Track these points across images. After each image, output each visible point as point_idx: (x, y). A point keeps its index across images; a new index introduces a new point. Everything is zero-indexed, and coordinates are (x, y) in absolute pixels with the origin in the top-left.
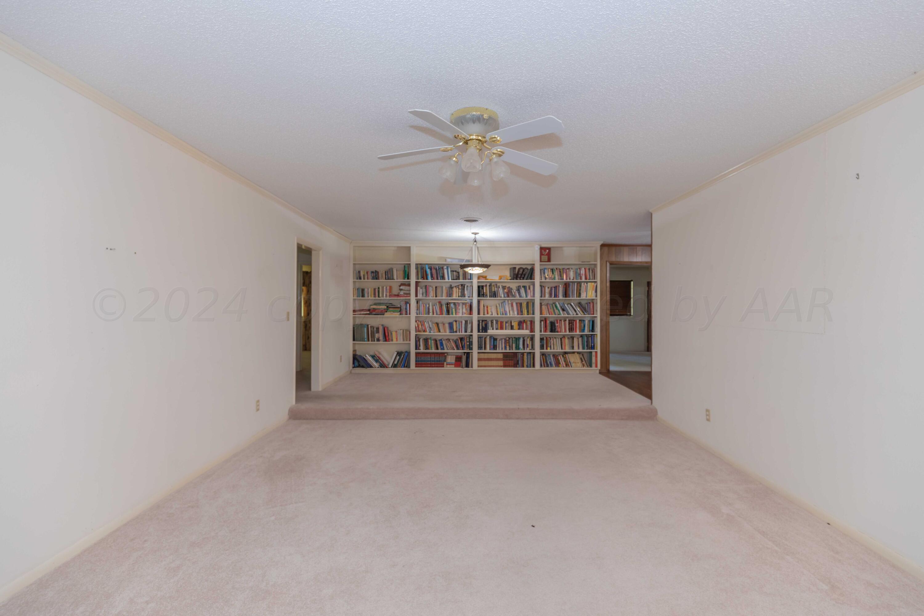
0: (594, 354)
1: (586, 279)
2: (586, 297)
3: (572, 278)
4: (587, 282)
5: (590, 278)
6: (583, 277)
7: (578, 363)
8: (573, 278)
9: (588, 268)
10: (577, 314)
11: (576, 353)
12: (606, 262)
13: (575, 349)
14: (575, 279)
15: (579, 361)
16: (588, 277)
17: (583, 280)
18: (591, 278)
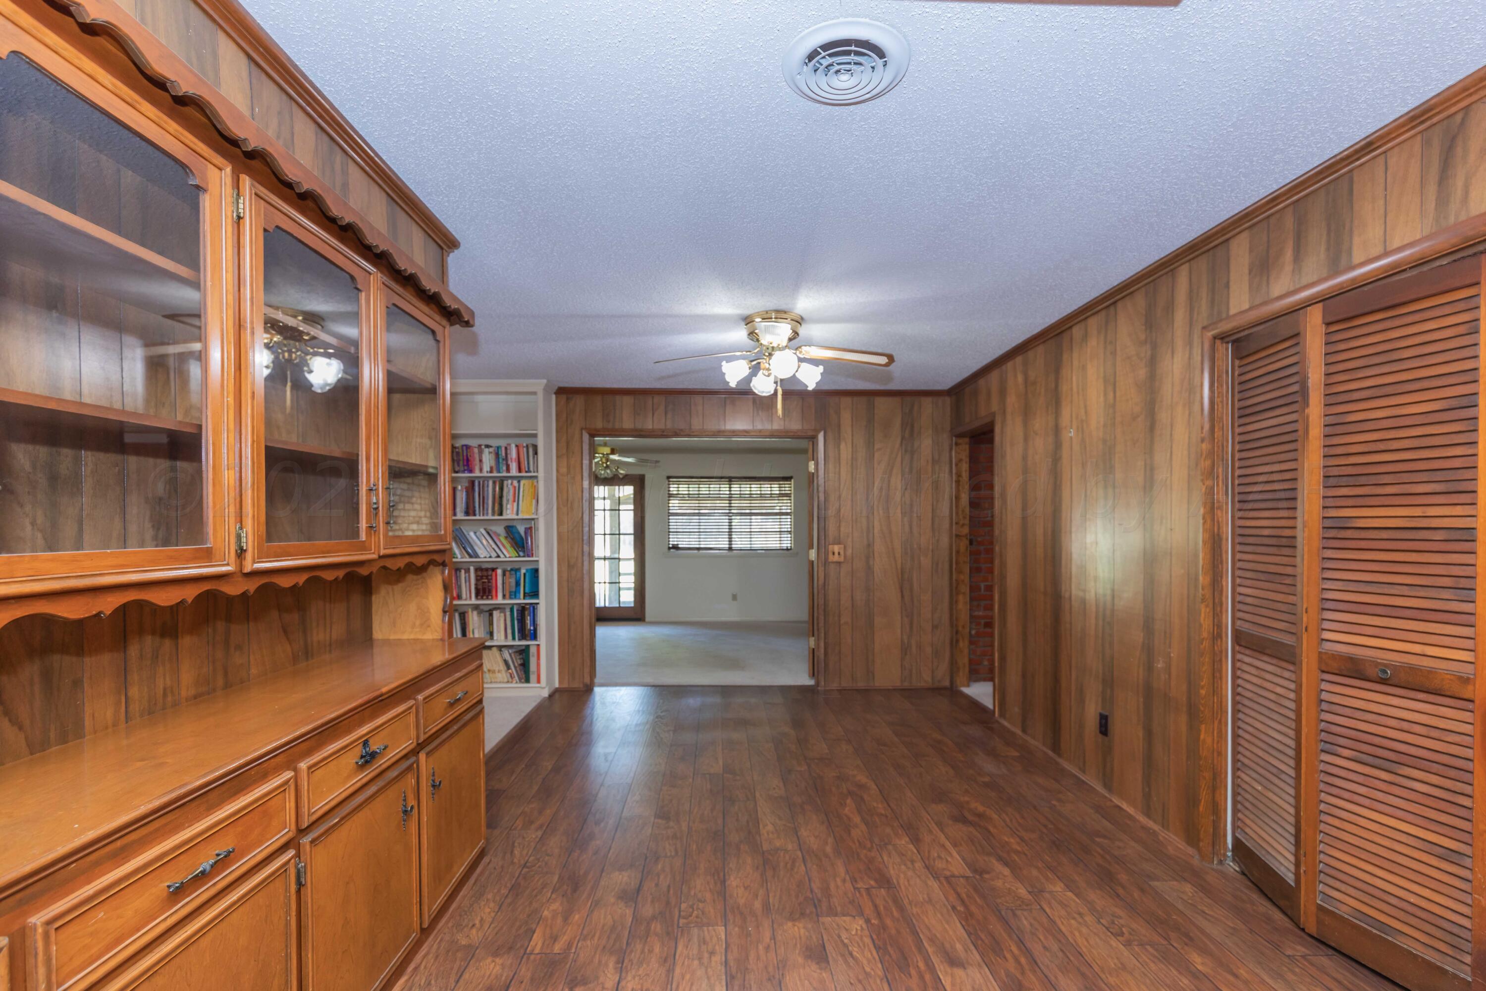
0: (533, 650)
1: (520, 470)
2: (517, 514)
3: (486, 468)
4: (519, 479)
5: (529, 468)
6: (514, 466)
7: (499, 671)
8: (491, 468)
9: (525, 445)
10: (498, 556)
11: (494, 649)
12: (582, 429)
13: (495, 638)
14: (495, 471)
15: (502, 667)
16: (524, 465)
17: (514, 472)
18: (531, 469)
